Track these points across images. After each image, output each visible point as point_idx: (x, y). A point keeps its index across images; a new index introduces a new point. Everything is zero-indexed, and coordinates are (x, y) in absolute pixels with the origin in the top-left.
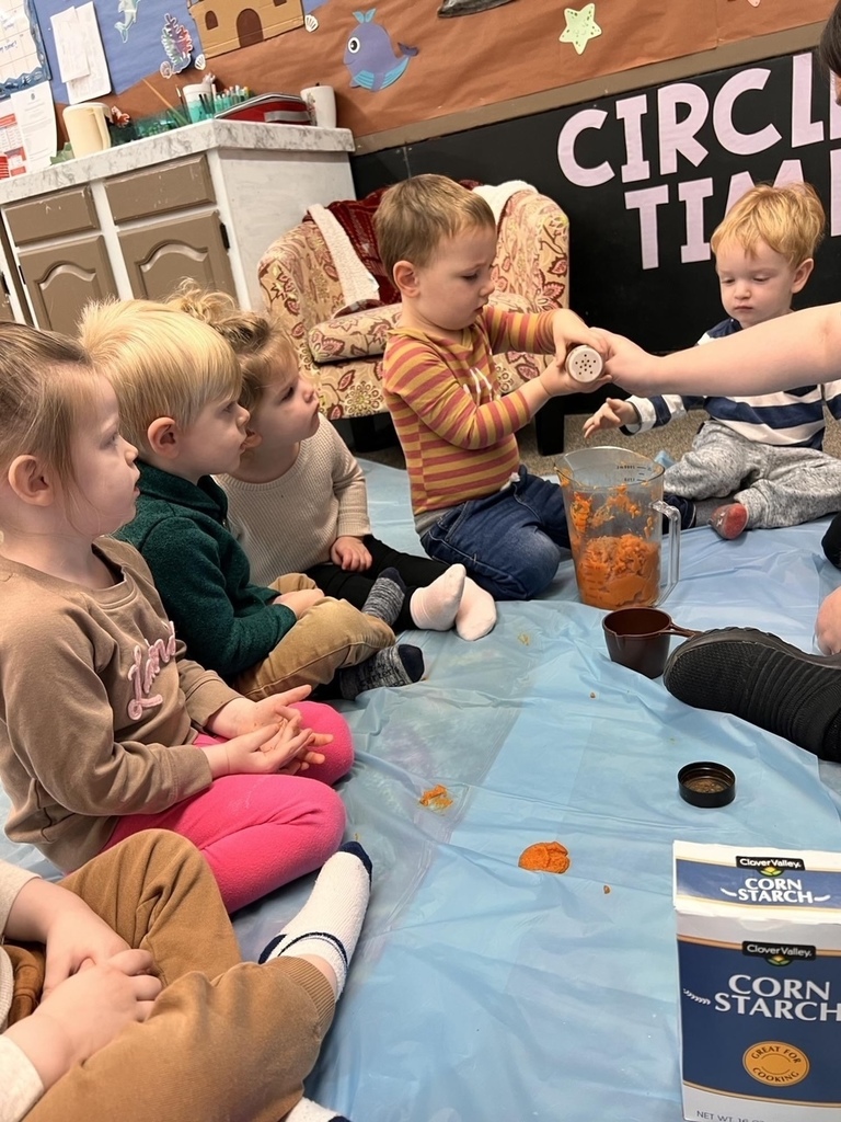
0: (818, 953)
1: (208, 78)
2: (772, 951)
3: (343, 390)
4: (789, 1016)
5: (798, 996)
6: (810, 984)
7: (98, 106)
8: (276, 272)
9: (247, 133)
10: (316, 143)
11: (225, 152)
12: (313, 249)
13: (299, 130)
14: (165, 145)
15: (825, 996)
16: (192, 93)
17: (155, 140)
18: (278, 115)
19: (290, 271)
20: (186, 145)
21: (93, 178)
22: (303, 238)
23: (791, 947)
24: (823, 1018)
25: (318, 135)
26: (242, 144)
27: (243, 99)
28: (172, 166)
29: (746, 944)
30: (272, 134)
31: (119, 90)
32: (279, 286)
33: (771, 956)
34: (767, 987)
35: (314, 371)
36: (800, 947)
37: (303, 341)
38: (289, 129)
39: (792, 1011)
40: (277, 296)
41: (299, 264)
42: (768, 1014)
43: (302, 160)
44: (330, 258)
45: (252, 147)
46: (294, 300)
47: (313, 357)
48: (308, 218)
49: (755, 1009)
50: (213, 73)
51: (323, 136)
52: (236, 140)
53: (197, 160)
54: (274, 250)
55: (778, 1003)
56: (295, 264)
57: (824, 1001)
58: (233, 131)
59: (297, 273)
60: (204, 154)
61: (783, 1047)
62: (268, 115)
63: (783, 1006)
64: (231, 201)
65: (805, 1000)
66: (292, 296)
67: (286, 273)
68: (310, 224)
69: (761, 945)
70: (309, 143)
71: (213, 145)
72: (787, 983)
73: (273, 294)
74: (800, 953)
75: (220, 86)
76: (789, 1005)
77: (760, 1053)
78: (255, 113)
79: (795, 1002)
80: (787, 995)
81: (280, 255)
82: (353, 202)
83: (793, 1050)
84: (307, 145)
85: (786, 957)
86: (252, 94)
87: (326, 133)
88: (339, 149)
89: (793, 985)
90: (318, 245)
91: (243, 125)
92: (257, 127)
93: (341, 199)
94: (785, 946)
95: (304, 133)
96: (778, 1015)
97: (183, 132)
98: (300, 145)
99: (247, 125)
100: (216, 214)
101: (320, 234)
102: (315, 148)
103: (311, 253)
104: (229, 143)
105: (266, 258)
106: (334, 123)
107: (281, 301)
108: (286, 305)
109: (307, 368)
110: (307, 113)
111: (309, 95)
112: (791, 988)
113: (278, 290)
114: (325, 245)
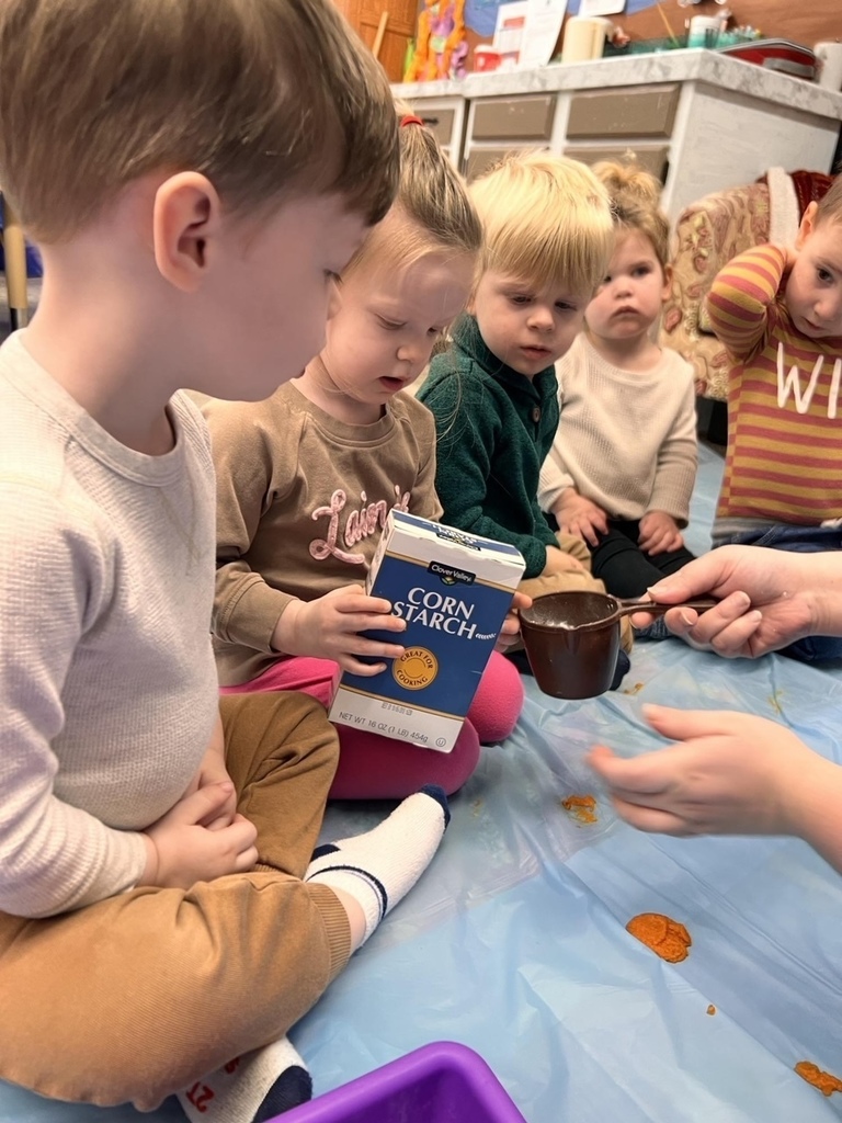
0: (476, 580)
1: (723, 14)
2: (448, 572)
3: (715, 367)
4: (438, 627)
5: (450, 612)
6: (462, 604)
7: (605, 22)
8: (697, 221)
9: (736, 72)
10: (808, 102)
11: (702, 86)
12: (752, 213)
13: (795, 84)
14: (645, 67)
15: (467, 616)
16: (699, 25)
17: (637, 61)
18: (779, 62)
19: (713, 225)
20: (666, 70)
21: (564, 87)
22: (745, 198)
23: (460, 571)
24: (460, 633)
25: (814, 94)
26: (725, 82)
27: (750, 40)
28: (643, 91)
29: (433, 563)
30: (762, 80)
31: (630, 10)
32: (695, 239)
33: (445, 576)
34: (433, 601)
35: (693, 337)
36: (467, 573)
37: (696, 303)
38: (784, 79)
39: (442, 624)
40: (688, 249)
41: (728, 223)
42: (425, 623)
43: (785, 116)
44: (768, 227)
45: (733, 86)
46: (704, 258)
47: (698, 323)
48: (764, 180)
49: (418, 617)
50: (730, 9)
51: (820, 97)
52: (719, 76)
53: (670, 89)
54: (709, 200)
55: (435, 615)
56: (723, 222)
57: (466, 620)
58: (721, 67)
59: (722, 231)
60: (680, 84)
61: (426, 652)
62: (768, 60)
63: (438, 618)
64: (687, 139)
65: (453, 616)
66: (704, 252)
67: (709, 226)
68: (762, 187)
69: (442, 566)
70: (801, 100)
71: (693, 75)
72: (448, 599)
73: (686, 244)
74: (465, 577)
75: (732, 23)
76: (442, 618)
77: (408, 656)
78: (756, 55)
79: (447, 615)
80: (443, 610)
81: (711, 207)
82: (823, 176)
83: (431, 657)
84: (797, 101)
85: (454, 579)
86: (762, 36)
87: (825, 94)
88: (833, 114)
89: (450, 602)
90: (760, 211)
91: (735, 63)
92: (749, 69)
93: (810, 168)
94: (457, 570)
95: (799, 88)
96: (431, 625)
97: (669, 57)
98: (790, 99)
99: (738, 64)
100: (666, 150)
101: (768, 200)
102: (804, 107)
103: (749, 216)
104: (710, 78)
105: (695, 205)
106: (839, 87)
107: (690, 254)
108: (694, 260)
109: (688, 332)
110: (812, 68)
111: (823, 51)
112: (448, 604)
113: (691, 242)
114: (769, 214)
